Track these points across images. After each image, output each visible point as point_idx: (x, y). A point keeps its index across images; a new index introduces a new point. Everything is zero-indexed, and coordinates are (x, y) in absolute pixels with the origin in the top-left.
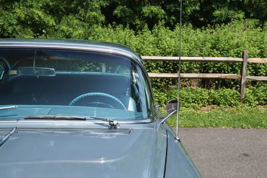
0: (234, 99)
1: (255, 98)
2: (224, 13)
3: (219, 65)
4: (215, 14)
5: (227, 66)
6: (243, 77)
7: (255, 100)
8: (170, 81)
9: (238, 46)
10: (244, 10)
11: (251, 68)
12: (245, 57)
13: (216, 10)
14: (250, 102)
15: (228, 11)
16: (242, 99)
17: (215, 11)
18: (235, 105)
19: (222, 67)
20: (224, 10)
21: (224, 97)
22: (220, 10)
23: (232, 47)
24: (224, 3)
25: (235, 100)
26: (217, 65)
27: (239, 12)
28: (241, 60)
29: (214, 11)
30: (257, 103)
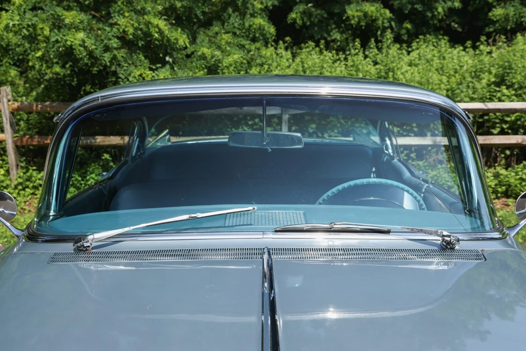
2: (512, 13)
3: (513, 118)
4: (493, 15)
8: (412, 152)
13: (495, 7)
15: (522, 9)
17: (494, 9)
19: (519, 123)
20: (513, 6)
22: (503, 8)
26: (508, 119)
29: (490, 10)
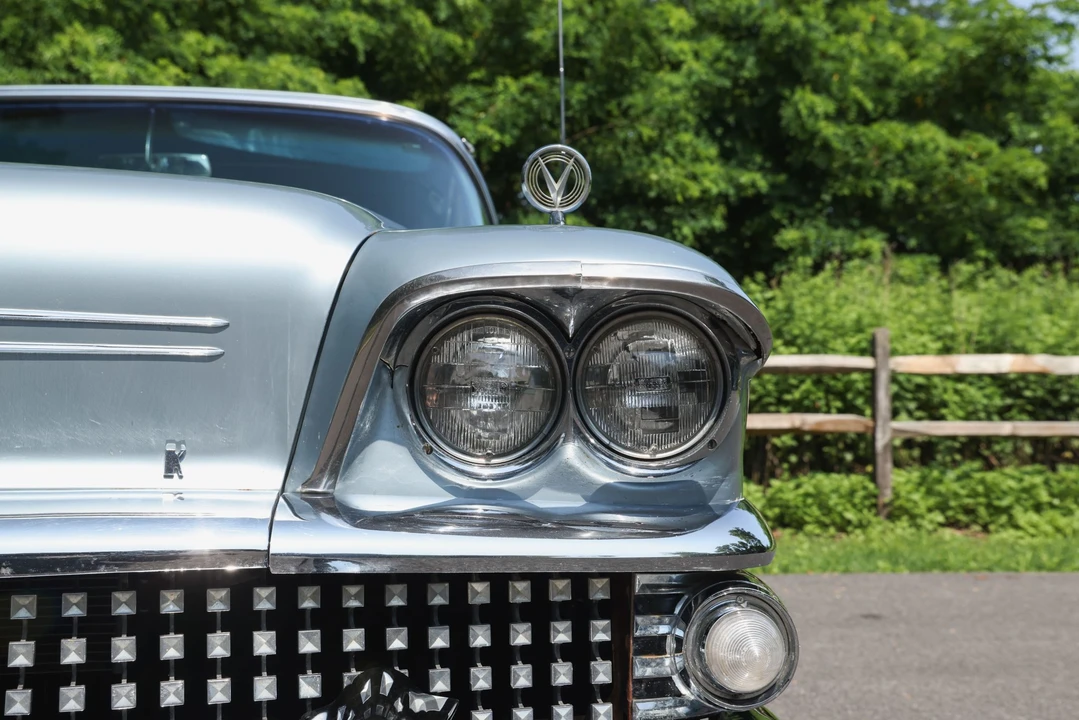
0: (854, 506)
1: (932, 501)
2: (813, 238)
3: (797, 395)
4: (781, 240)
5: (826, 398)
6: (880, 423)
7: (930, 510)
9: (859, 328)
10: (883, 227)
11: (912, 405)
12: (879, 351)
13: (784, 227)
14: (913, 517)
15: (829, 232)
16: (885, 505)
17: (783, 231)
18: (861, 526)
19: (807, 402)
20: (815, 227)
21: (819, 498)
22: (798, 229)
23: (840, 331)
24: (810, 205)
25: (860, 511)
26: (788, 397)
27: (867, 232)
28: (867, 362)
29: (776, 231)
30: (940, 518)
